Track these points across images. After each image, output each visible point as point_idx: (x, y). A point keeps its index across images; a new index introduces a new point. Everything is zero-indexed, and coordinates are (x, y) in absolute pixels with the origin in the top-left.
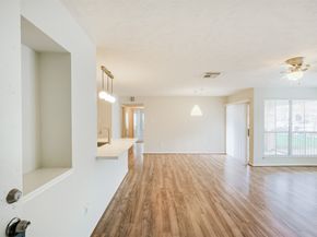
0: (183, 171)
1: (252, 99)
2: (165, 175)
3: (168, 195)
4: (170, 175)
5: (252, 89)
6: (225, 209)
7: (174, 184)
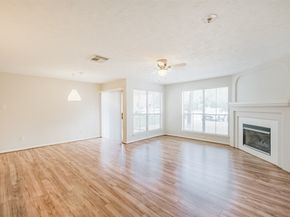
0: (63, 164)
1: (125, 88)
2: (39, 177)
3: (56, 202)
4: (47, 174)
5: (124, 79)
6: (123, 189)
7: (58, 183)
